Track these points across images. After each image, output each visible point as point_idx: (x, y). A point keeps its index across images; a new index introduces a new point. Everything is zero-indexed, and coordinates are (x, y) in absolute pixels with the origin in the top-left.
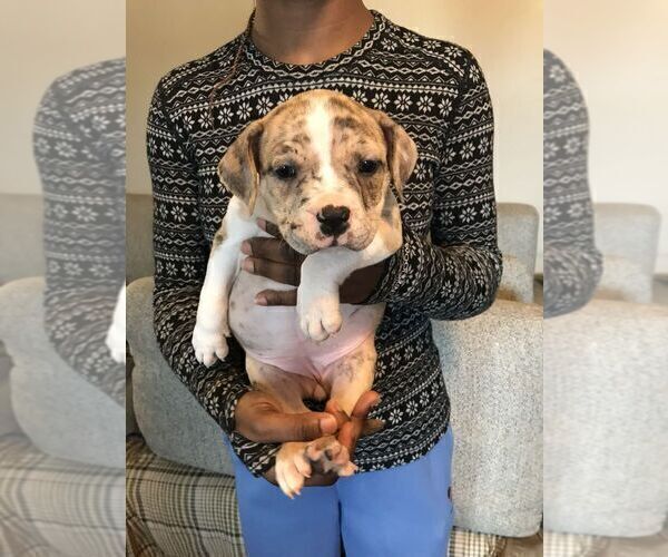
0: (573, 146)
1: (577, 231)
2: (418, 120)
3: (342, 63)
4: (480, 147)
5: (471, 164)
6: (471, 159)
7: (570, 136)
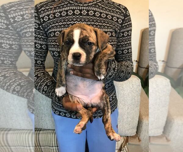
0: (152, 33)
1: (153, 56)
3: (93, 3)
7: (152, 30)
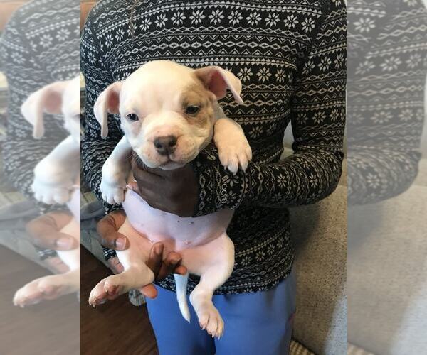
2: (283, 34)
4: (336, 62)
5: (326, 76)
6: (326, 72)
